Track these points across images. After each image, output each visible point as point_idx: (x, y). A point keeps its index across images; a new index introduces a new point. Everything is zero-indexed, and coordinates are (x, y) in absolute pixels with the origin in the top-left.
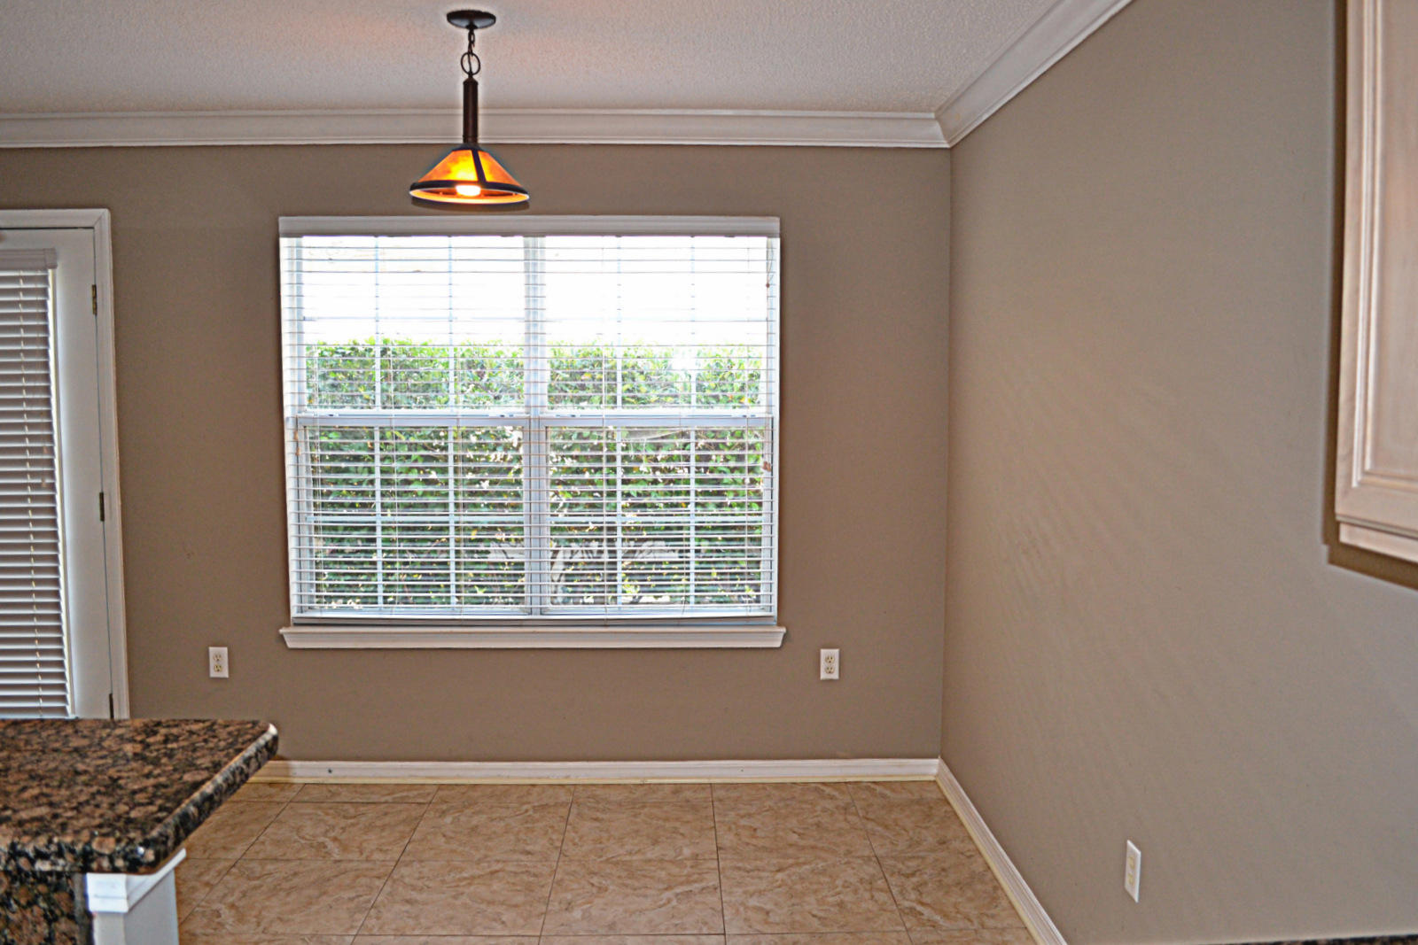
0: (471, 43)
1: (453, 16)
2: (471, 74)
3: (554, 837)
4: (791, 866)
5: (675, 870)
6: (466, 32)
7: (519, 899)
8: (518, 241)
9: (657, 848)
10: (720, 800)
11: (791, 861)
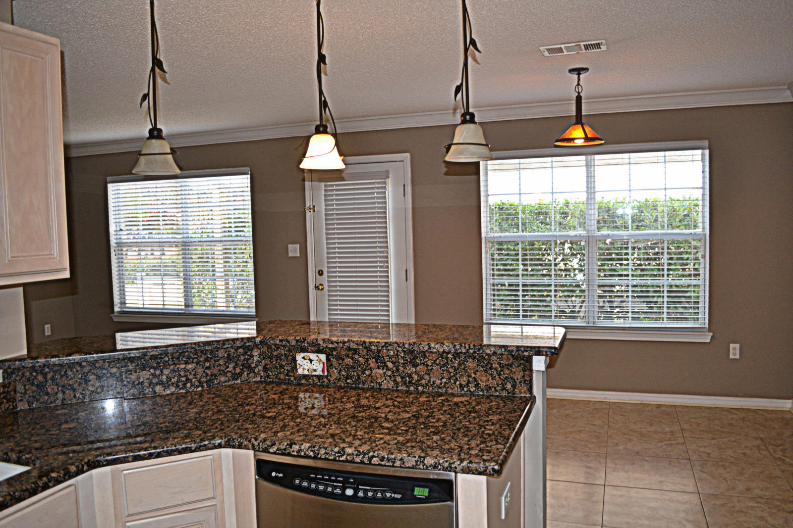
0: (579, 80)
1: (571, 71)
2: (579, 93)
3: (604, 420)
4: (718, 438)
5: (663, 436)
6: (576, 76)
7: (594, 441)
8: (583, 158)
9: (652, 427)
10: (680, 412)
11: (718, 436)
